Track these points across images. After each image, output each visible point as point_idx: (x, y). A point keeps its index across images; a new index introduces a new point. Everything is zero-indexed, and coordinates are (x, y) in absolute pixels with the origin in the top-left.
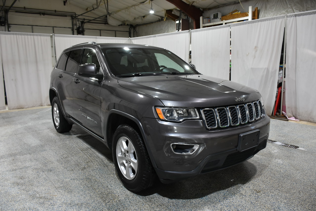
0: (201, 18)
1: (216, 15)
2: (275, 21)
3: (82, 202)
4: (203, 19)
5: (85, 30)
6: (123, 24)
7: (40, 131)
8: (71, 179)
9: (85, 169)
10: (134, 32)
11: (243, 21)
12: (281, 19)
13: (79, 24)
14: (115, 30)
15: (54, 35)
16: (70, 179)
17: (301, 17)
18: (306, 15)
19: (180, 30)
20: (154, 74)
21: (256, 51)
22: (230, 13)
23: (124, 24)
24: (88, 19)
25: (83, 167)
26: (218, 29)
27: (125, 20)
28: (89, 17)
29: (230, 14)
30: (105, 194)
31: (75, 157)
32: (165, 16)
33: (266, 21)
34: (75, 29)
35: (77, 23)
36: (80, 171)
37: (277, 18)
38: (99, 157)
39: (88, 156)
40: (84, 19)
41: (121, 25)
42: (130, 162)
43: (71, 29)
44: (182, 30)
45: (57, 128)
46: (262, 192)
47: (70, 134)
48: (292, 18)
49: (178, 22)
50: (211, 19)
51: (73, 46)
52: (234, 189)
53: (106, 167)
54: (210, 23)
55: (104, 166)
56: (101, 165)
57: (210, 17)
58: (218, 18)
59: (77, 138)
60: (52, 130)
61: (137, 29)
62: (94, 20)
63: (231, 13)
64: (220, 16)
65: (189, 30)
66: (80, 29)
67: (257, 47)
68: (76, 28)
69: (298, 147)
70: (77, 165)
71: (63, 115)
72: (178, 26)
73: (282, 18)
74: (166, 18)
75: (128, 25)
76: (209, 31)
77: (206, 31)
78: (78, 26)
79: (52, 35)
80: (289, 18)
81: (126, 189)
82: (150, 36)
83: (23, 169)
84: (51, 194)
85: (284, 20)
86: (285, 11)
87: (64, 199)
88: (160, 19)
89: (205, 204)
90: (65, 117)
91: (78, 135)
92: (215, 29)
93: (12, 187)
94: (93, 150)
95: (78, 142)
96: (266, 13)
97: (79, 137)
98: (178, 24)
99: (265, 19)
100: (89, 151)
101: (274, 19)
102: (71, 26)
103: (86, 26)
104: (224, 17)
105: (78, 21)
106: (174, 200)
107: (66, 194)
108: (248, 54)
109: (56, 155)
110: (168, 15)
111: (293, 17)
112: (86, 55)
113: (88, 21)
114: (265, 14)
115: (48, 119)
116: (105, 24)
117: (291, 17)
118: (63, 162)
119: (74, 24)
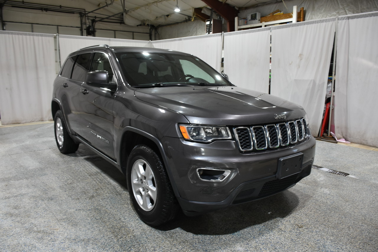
0: (236, 19)
1: (254, 15)
2: (324, 23)
3: (89, 238)
4: (238, 20)
5: (96, 30)
6: (142, 24)
7: (40, 152)
8: (76, 210)
9: (94, 197)
10: (155, 34)
11: (286, 23)
12: (330, 22)
13: (89, 23)
14: (133, 31)
15: (58, 36)
16: (74, 210)
17: (355, 20)
18: (361, 18)
19: (211, 33)
20: (179, 84)
21: (301, 60)
22: (271, 13)
23: (144, 24)
24: (100, 17)
25: (90, 195)
26: (256, 32)
27: (145, 19)
28: (101, 15)
29: (271, 15)
30: (117, 228)
31: (82, 183)
32: (194, 15)
33: (313, 24)
34: (85, 29)
35: (87, 21)
36: (88, 200)
37: (326, 21)
38: (111, 184)
39: (98, 182)
40: (95, 17)
41: (140, 25)
42: (147, 189)
43: (79, 29)
44: (213, 33)
45: (61, 147)
46: (305, 227)
47: (76, 156)
48: (344, 21)
49: (208, 23)
50: (248, 21)
51: (81, 49)
52: (271, 223)
53: (119, 196)
54: (247, 24)
55: (117, 195)
56: (114, 193)
57: (247, 18)
58: (257, 19)
59: (85, 160)
60: (54, 150)
61: (160, 30)
62: (107, 18)
63: (272, 13)
64: (258, 17)
65: (221, 33)
66: (90, 29)
67: (302, 55)
68: (85, 28)
69: (349, 175)
70: (84, 193)
71: (68, 132)
72: (208, 28)
73: (332, 21)
74: (194, 18)
75: (148, 25)
76: (245, 34)
77: (241, 35)
78: (87, 26)
79: (56, 35)
80: (340, 21)
81: (142, 222)
82: (174, 40)
83: (18, 197)
84: (51, 227)
85: (334, 23)
86: (336, 12)
87: (67, 233)
88: (187, 18)
89: (237, 241)
90: (71, 135)
91: (86, 157)
93: (5, 218)
94: (104, 175)
95: (85, 165)
96: (314, 14)
97: (87, 159)
99: (312, 22)
100: (99, 176)
101: (322, 22)
102: (79, 25)
103: (97, 25)
104: (263, 18)
105: (88, 19)
106: (199, 236)
107: (70, 227)
108: (291, 63)
109: (59, 180)
110: (197, 14)
111: (345, 19)
112: (97, 60)
113: (100, 19)
114: (312, 15)
115: (50, 137)
116: (121, 24)
118: (67, 190)
119: (83, 23)
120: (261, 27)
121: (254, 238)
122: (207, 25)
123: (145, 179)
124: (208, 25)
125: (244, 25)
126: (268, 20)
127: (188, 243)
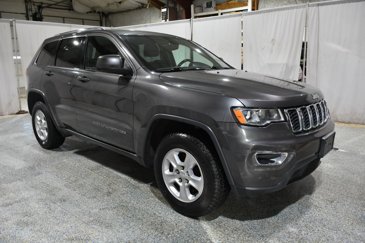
0: (192, 7)
1: (209, 3)
2: (295, 10)
3: (133, 239)
4: (194, 8)
5: (43, 17)
6: (92, 11)
7: (18, 149)
8: (100, 209)
9: (111, 194)
10: (106, 21)
12: (301, 9)
13: (35, 9)
14: (83, 19)
15: (14, 21)
16: (98, 210)
17: (325, 7)
18: (330, 5)
19: (168, 20)
20: (198, 69)
21: (273, 45)
22: (225, 2)
23: (95, 12)
24: (47, 3)
25: (106, 191)
26: (227, 19)
27: (96, 6)
28: (51, 2)
29: (226, 3)
30: (157, 224)
31: (89, 180)
32: (148, 2)
33: (284, 10)
34: (31, 16)
35: (33, 7)
36: (106, 197)
37: (297, 7)
38: (121, 178)
39: (105, 177)
40: (42, 3)
41: (90, 12)
42: (186, 180)
43: (25, 15)
45: (44, 143)
46: (335, 201)
47: (62, 151)
49: (164, 10)
50: (204, 8)
52: (304, 201)
53: (138, 190)
54: (203, 12)
55: (134, 188)
56: (130, 186)
57: (202, 6)
58: (212, 7)
59: (76, 155)
60: (34, 146)
61: (110, 17)
62: (55, 4)
63: (227, 1)
64: (214, 5)
65: (190, 19)
66: (37, 15)
67: (274, 40)
68: (31, 14)
69: (338, 149)
70: (97, 189)
72: (165, 15)
73: (302, 8)
74: (149, 5)
75: (99, 12)
78: (33, 12)
79: (12, 20)
80: (310, 8)
81: (180, 215)
82: (139, 26)
83: (22, 203)
84: (83, 232)
85: (305, 9)
87: (106, 237)
88: (140, 6)
91: (75, 151)
92: (222, 19)
93: (20, 229)
94: (107, 168)
95: (80, 159)
97: (78, 153)
98: (165, 13)
100: (102, 170)
101: (293, 8)
102: (25, 12)
103: (44, 12)
104: (218, 6)
105: (34, 5)
106: (246, 222)
107: (105, 230)
108: (263, 48)
109: (59, 178)
110: (152, 1)
113: (47, 5)
115: (20, 132)
116: (69, 11)
117: (314, 6)
118: (76, 188)
119: (28, 9)
120: (217, 14)
121: (298, 217)
122: (162, 12)
123: (183, 169)
124: (165, 12)
125: (200, 12)
126: (223, 8)
127: (240, 230)
